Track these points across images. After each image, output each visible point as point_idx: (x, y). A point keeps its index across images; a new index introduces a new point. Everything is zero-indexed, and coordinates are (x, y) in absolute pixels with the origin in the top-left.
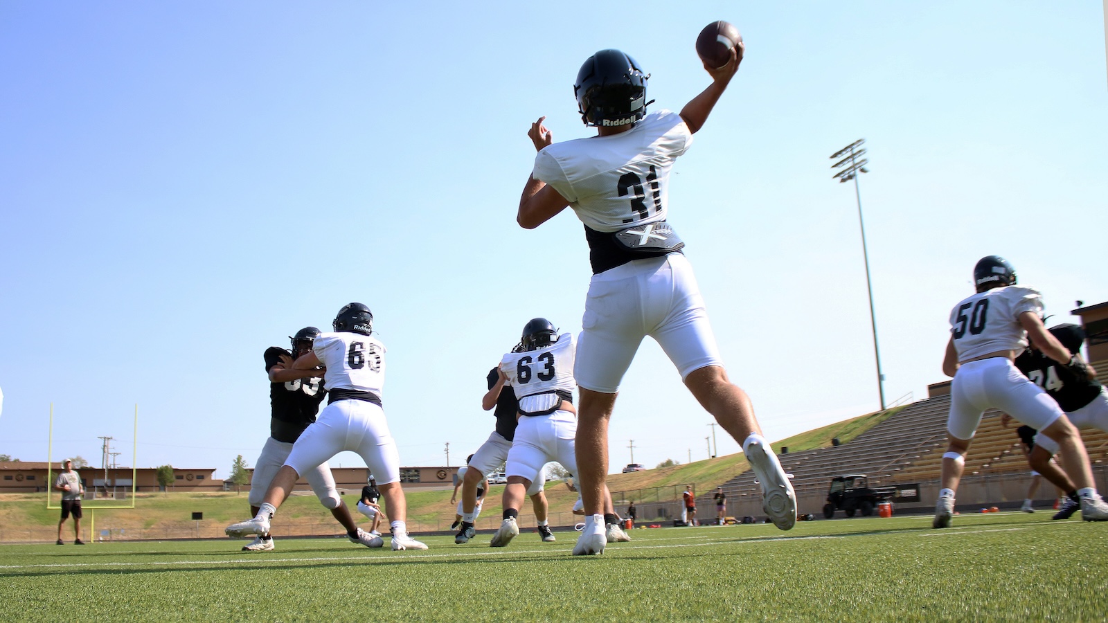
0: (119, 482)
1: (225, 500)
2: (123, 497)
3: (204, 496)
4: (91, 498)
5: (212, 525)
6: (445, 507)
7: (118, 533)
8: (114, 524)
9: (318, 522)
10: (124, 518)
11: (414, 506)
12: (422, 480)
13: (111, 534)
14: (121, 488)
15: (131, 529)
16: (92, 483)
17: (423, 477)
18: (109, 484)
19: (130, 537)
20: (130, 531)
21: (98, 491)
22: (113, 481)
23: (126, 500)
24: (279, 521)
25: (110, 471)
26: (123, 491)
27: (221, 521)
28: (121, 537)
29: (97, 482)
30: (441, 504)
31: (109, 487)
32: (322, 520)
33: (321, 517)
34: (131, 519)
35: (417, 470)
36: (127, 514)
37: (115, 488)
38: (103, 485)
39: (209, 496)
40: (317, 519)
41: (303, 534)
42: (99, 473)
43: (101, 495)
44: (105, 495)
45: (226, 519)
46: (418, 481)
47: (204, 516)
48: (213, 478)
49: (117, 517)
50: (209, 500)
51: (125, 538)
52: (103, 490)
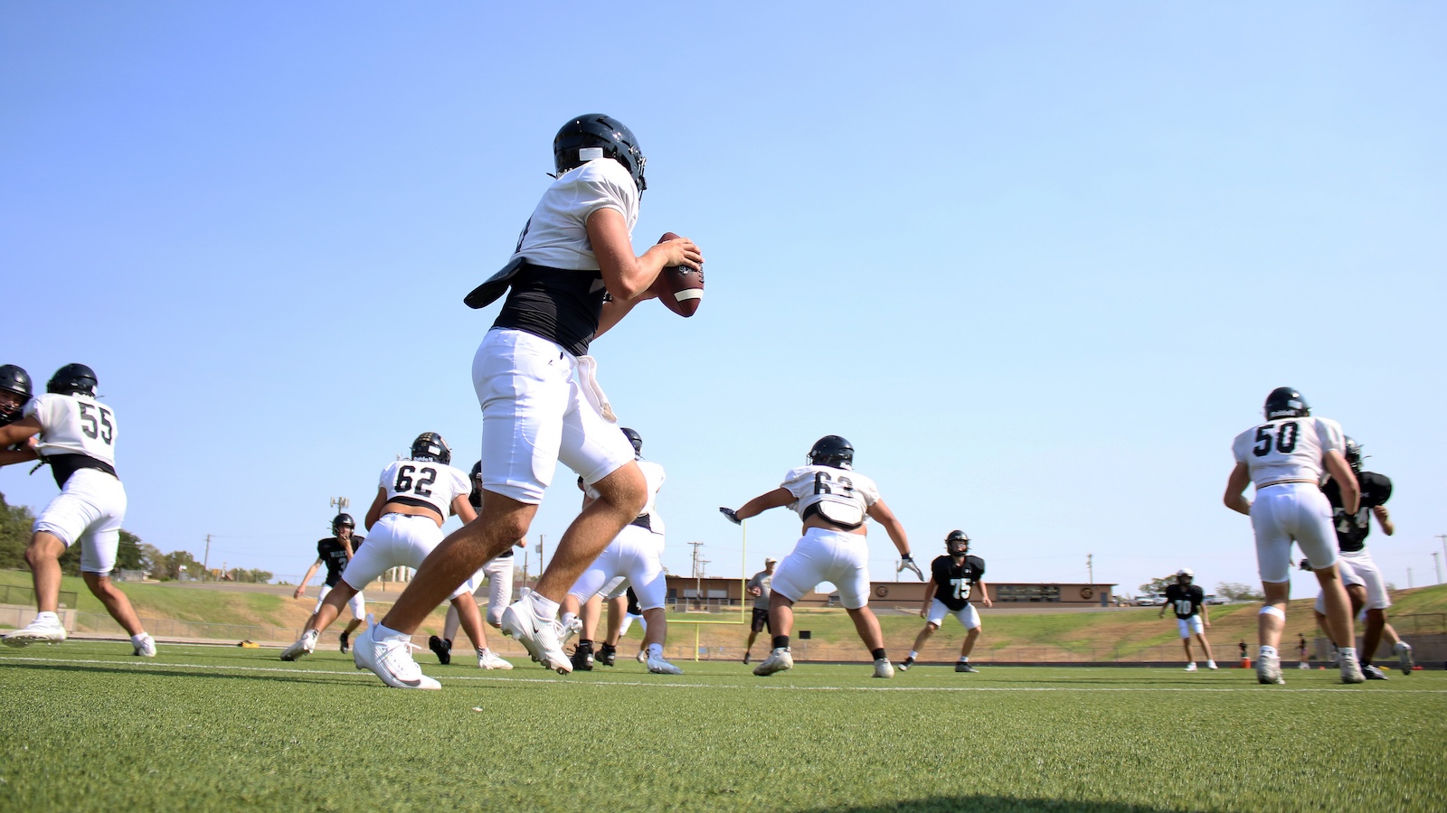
0: (712, 593)
1: (834, 617)
2: (717, 610)
3: (808, 612)
4: (683, 610)
5: (821, 646)
6: (1097, 632)
7: (716, 652)
8: (711, 640)
9: (943, 646)
10: (722, 634)
11: (1059, 631)
12: (1062, 599)
13: (709, 652)
14: (714, 600)
15: (730, 647)
16: (682, 592)
17: (1064, 595)
18: (701, 596)
19: (729, 656)
20: (728, 650)
21: (690, 603)
22: (705, 593)
23: (721, 614)
24: (898, 643)
25: (702, 580)
26: (717, 604)
27: (831, 642)
28: (719, 656)
29: (688, 593)
30: (1093, 629)
31: (701, 598)
32: (948, 644)
33: (947, 641)
34: (728, 635)
35: (1056, 586)
36: (724, 630)
37: (708, 600)
38: (695, 596)
39: (812, 613)
40: (941, 643)
41: (927, 660)
42: (691, 582)
43: (693, 608)
44: (698, 608)
45: (836, 640)
46: (1058, 600)
47: (812, 636)
48: (816, 592)
49: (714, 634)
50: (815, 617)
51: (723, 657)
52: (697, 602)
